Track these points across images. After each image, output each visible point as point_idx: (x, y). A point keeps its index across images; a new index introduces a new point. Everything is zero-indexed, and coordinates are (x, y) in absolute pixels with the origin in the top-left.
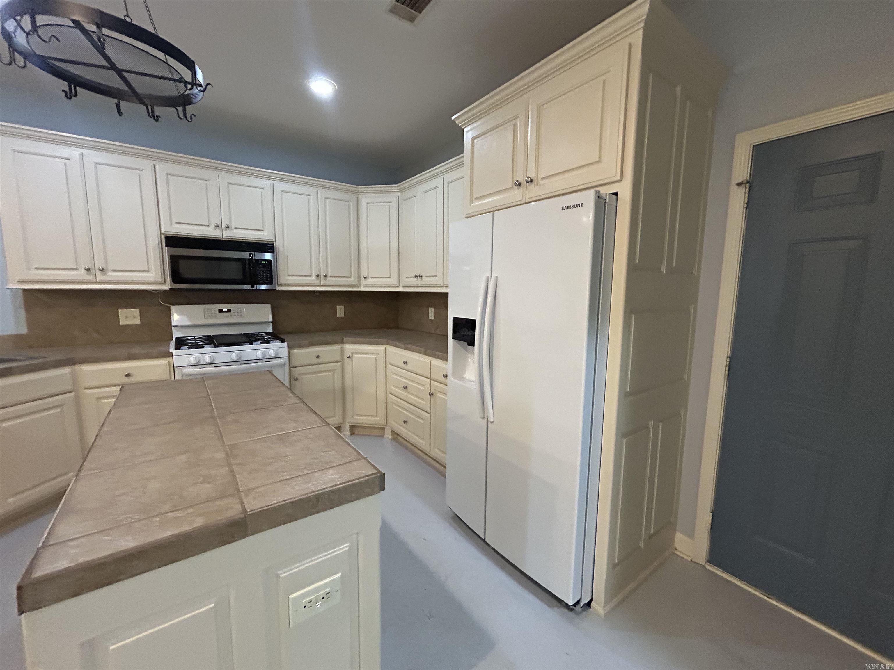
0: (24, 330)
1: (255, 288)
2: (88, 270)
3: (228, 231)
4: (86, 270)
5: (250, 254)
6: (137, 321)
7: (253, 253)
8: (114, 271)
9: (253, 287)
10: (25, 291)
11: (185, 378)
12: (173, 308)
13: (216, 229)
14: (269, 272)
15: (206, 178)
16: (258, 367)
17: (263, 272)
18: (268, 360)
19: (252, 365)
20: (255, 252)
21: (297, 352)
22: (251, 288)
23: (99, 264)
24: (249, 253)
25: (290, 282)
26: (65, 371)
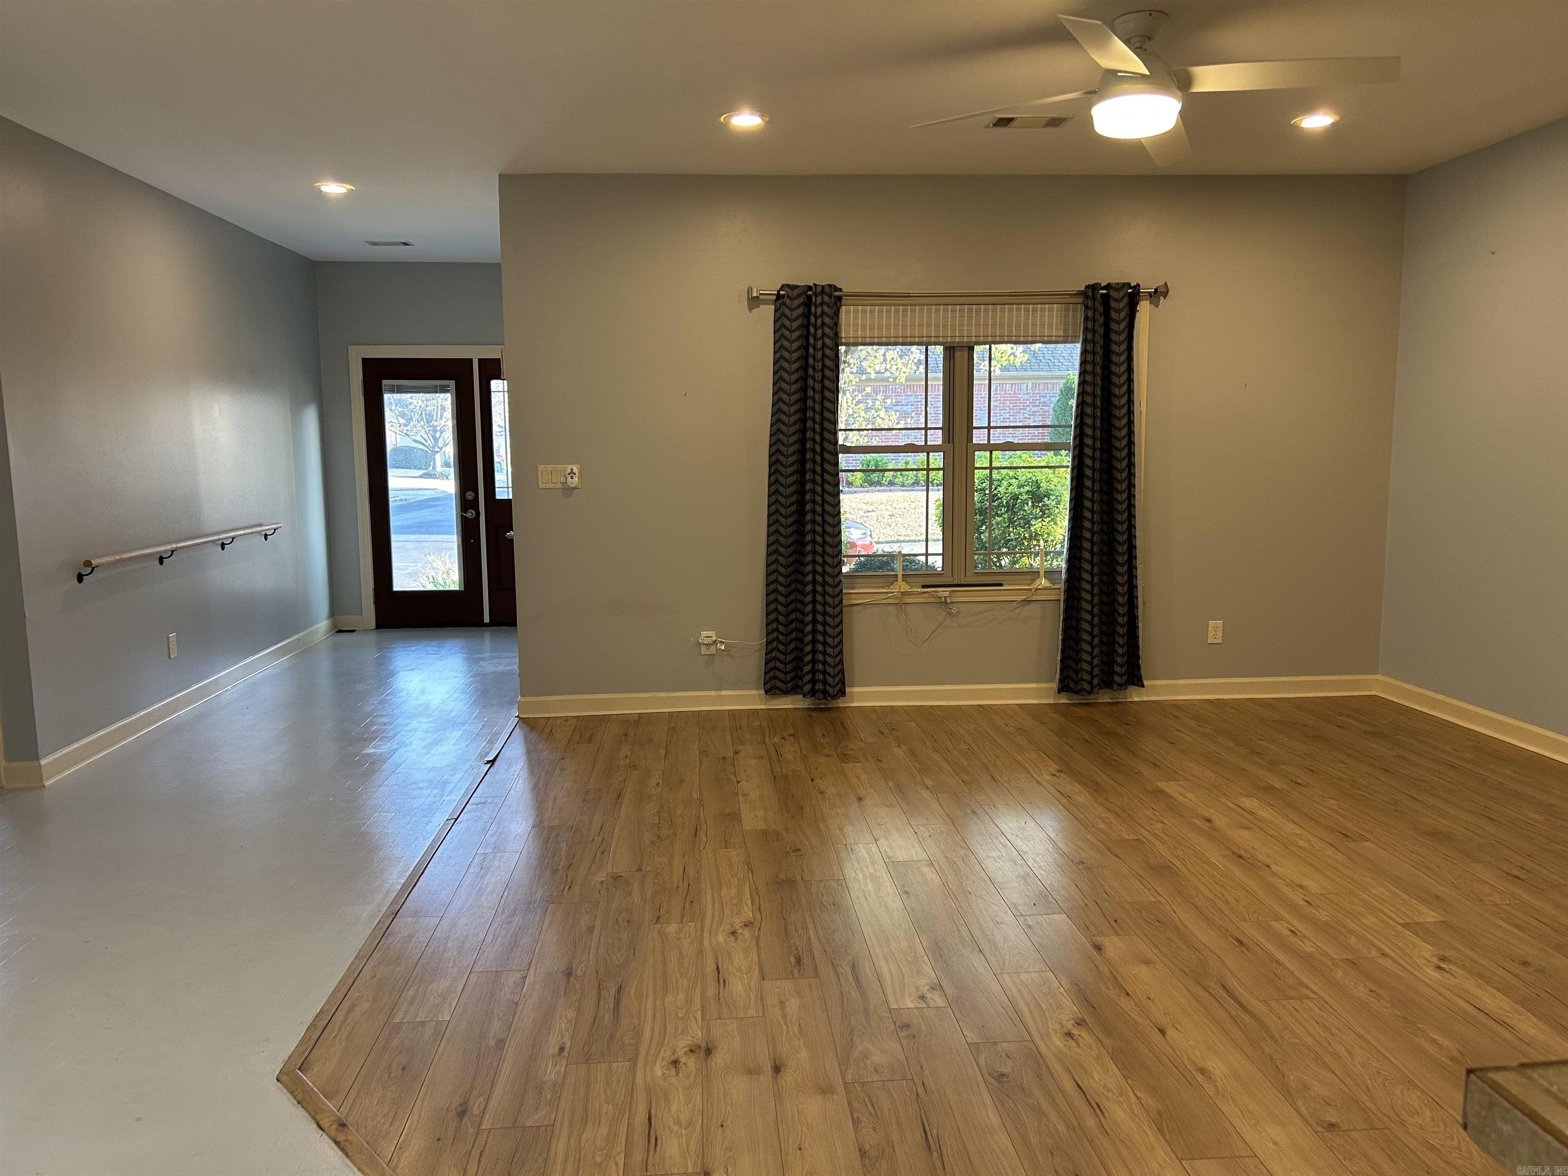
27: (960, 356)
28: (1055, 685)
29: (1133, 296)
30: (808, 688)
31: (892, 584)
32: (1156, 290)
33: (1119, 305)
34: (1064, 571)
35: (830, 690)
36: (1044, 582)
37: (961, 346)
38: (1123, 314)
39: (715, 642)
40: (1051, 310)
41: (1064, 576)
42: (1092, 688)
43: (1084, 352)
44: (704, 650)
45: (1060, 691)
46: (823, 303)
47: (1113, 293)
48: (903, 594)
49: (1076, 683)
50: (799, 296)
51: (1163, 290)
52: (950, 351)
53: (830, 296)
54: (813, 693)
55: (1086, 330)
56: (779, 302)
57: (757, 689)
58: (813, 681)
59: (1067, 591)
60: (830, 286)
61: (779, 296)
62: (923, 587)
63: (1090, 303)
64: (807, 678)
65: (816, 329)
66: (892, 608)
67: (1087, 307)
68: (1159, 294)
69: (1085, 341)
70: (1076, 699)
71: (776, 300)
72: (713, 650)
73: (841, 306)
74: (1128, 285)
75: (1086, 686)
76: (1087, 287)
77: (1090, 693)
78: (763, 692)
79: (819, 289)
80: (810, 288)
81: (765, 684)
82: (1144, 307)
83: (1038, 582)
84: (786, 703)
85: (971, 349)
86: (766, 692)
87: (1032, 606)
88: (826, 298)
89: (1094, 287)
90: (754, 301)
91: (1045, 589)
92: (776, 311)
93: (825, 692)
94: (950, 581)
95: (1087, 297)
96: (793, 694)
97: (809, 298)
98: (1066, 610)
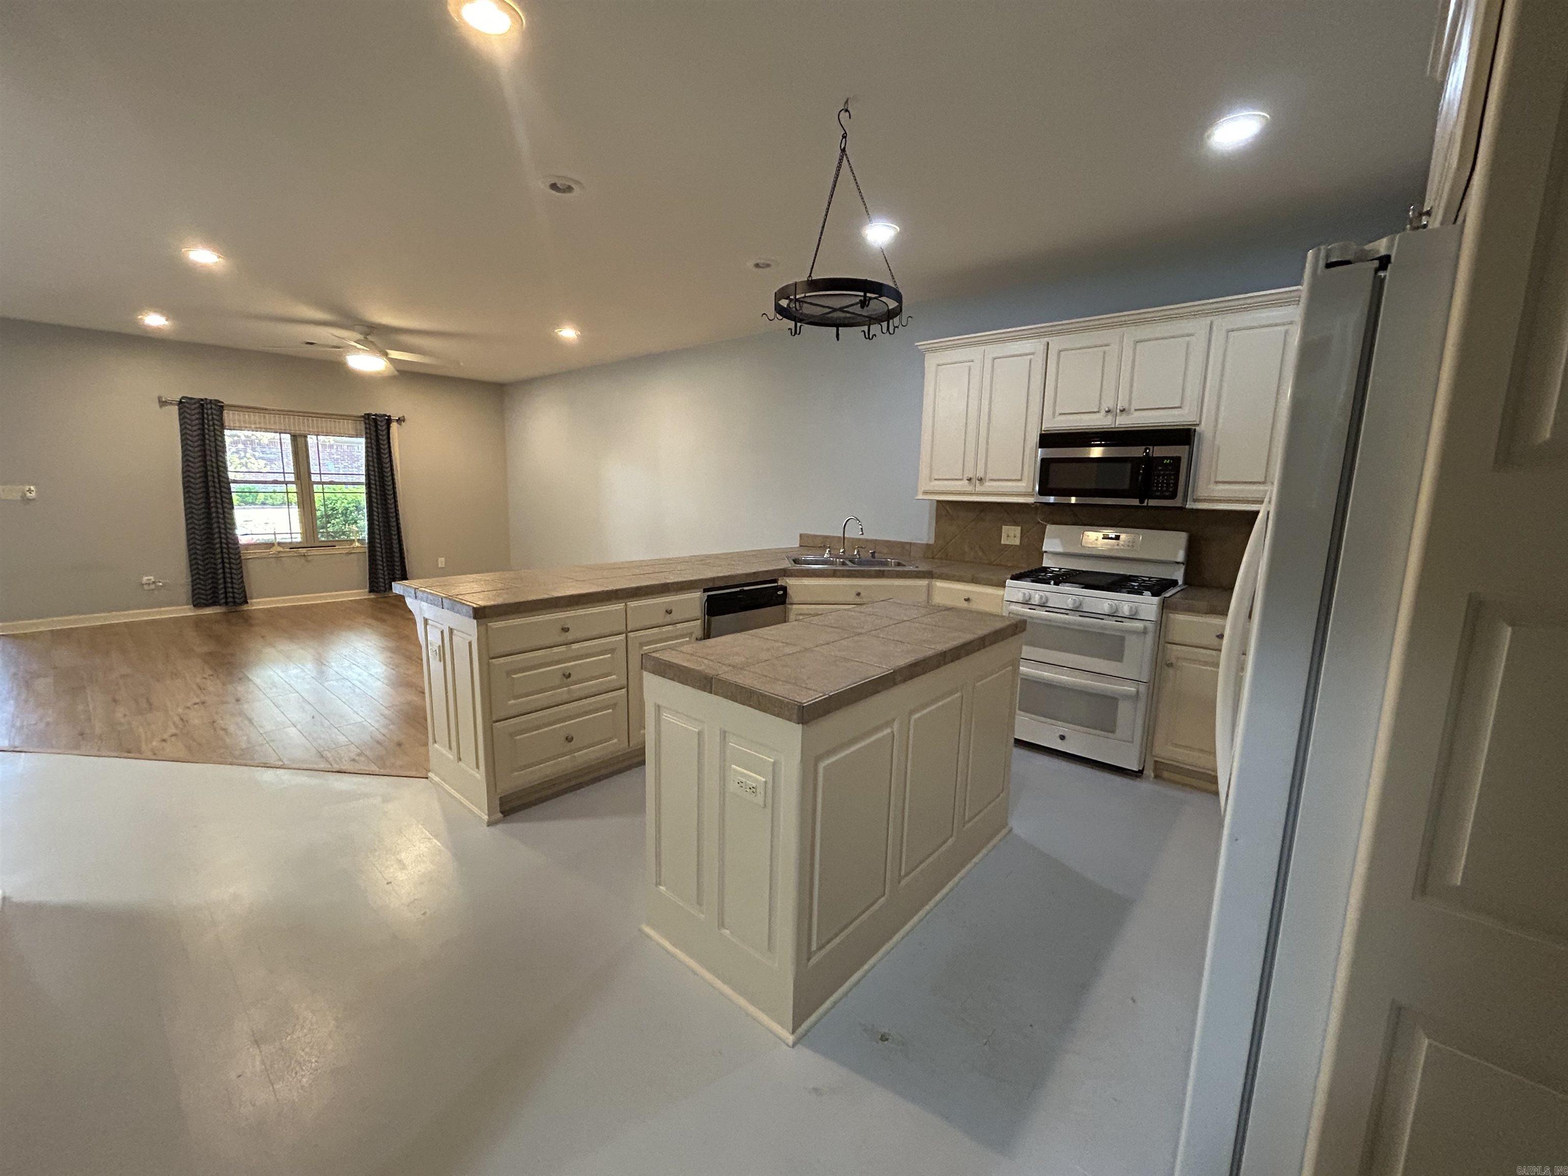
0: (932, 542)
1: (1145, 504)
2: (970, 480)
3: (1124, 416)
4: (968, 480)
5: (1146, 449)
6: (1017, 542)
7: (1151, 448)
8: (992, 480)
9: (1142, 502)
10: (938, 501)
11: (1011, 615)
12: (1050, 528)
13: (1106, 416)
14: (1172, 477)
15: (1105, 342)
16: (1103, 627)
17: (1163, 478)
18: (1120, 619)
19: (1092, 619)
20: (1154, 445)
21: (1180, 619)
22: (1139, 504)
23: (980, 474)
24: (1144, 447)
25: (1216, 495)
26: (924, 582)
27: (300, 440)
28: (367, 590)
29: (389, 421)
30: (223, 601)
31: (271, 547)
32: (399, 419)
33: (382, 426)
34: (366, 539)
35: (237, 601)
36: (357, 544)
37: (301, 436)
38: (384, 428)
39: (154, 582)
40: (348, 423)
41: (367, 541)
42: (386, 589)
43: (366, 443)
44: (146, 587)
45: (370, 591)
46: (211, 408)
47: (378, 418)
48: (279, 552)
49: (377, 588)
50: (195, 403)
51: (402, 418)
52: (294, 438)
53: (216, 405)
54: (226, 603)
55: (366, 433)
56: (181, 405)
57: (188, 604)
58: (226, 598)
59: (369, 547)
60: (216, 400)
61: (180, 402)
62: (291, 548)
63: (367, 421)
64: (222, 596)
65: (208, 421)
66: (274, 559)
67: (366, 423)
68: (400, 421)
69: (366, 438)
70: (379, 595)
71: (179, 404)
72: (153, 587)
73: (223, 410)
74: (386, 415)
75: (382, 589)
76: (365, 414)
77: (385, 591)
78: (192, 606)
79: (209, 401)
80: (202, 400)
81: (193, 602)
82: (394, 426)
83: (354, 545)
84: (208, 611)
85: (306, 437)
86: (194, 606)
87: (352, 556)
88: (213, 406)
89: (369, 415)
90: (163, 403)
91: (358, 547)
92: (179, 409)
93: (234, 602)
94: (306, 545)
95: (365, 419)
96: (214, 605)
97: (202, 405)
98: (369, 556)
